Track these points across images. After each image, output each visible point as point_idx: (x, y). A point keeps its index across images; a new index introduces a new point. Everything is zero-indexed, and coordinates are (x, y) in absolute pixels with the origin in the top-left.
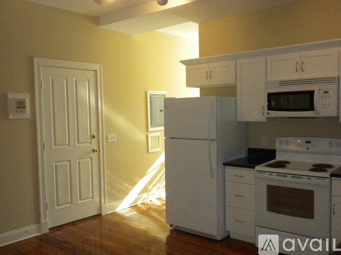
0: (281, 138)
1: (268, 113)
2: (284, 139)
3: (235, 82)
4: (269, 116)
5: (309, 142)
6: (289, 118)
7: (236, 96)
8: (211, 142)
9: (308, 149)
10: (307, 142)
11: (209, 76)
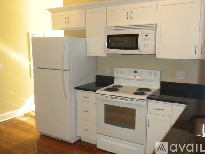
0: (118, 69)
1: (107, 51)
2: (120, 70)
3: (85, 27)
4: (108, 52)
5: (136, 72)
6: (122, 54)
7: (86, 37)
8: (65, 72)
9: (135, 77)
10: (135, 72)
11: (67, 21)
